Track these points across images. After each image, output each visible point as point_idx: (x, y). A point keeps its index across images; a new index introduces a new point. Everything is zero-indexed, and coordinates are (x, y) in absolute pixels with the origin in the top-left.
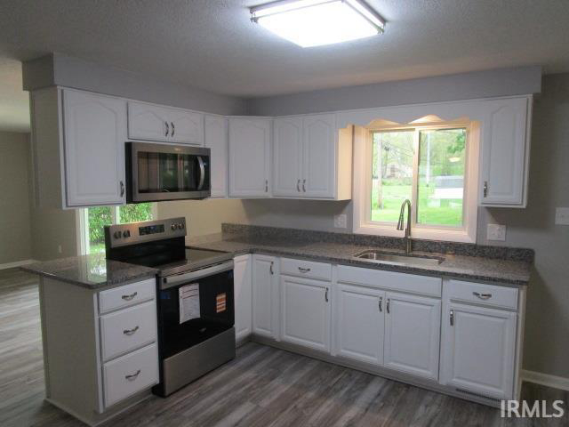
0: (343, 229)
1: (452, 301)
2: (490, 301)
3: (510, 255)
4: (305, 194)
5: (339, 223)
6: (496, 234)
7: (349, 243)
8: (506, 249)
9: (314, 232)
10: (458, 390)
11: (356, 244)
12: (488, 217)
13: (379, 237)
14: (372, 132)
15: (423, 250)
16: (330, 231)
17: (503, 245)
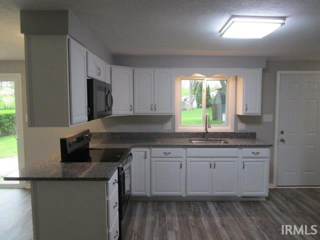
0: (169, 130)
1: (243, 158)
2: (259, 155)
3: (248, 135)
4: (155, 112)
5: (167, 127)
6: (242, 127)
7: (173, 137)
8: (247, 133)
9: (152, 133)
10: (243, 197)
11: (178, 138)
12: (238, 120)
13: (190, 133)
14: (182, 79)
15: (212, 137)
16: (162, 132)
17: (245, 132)
